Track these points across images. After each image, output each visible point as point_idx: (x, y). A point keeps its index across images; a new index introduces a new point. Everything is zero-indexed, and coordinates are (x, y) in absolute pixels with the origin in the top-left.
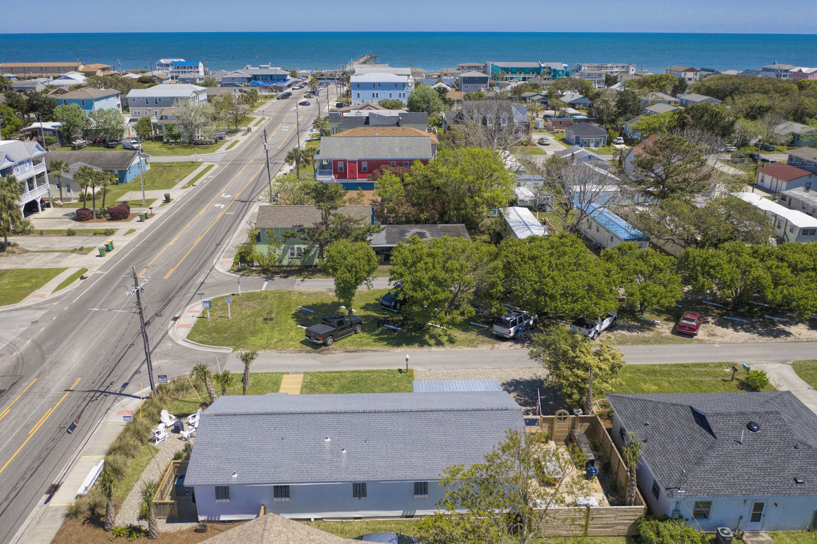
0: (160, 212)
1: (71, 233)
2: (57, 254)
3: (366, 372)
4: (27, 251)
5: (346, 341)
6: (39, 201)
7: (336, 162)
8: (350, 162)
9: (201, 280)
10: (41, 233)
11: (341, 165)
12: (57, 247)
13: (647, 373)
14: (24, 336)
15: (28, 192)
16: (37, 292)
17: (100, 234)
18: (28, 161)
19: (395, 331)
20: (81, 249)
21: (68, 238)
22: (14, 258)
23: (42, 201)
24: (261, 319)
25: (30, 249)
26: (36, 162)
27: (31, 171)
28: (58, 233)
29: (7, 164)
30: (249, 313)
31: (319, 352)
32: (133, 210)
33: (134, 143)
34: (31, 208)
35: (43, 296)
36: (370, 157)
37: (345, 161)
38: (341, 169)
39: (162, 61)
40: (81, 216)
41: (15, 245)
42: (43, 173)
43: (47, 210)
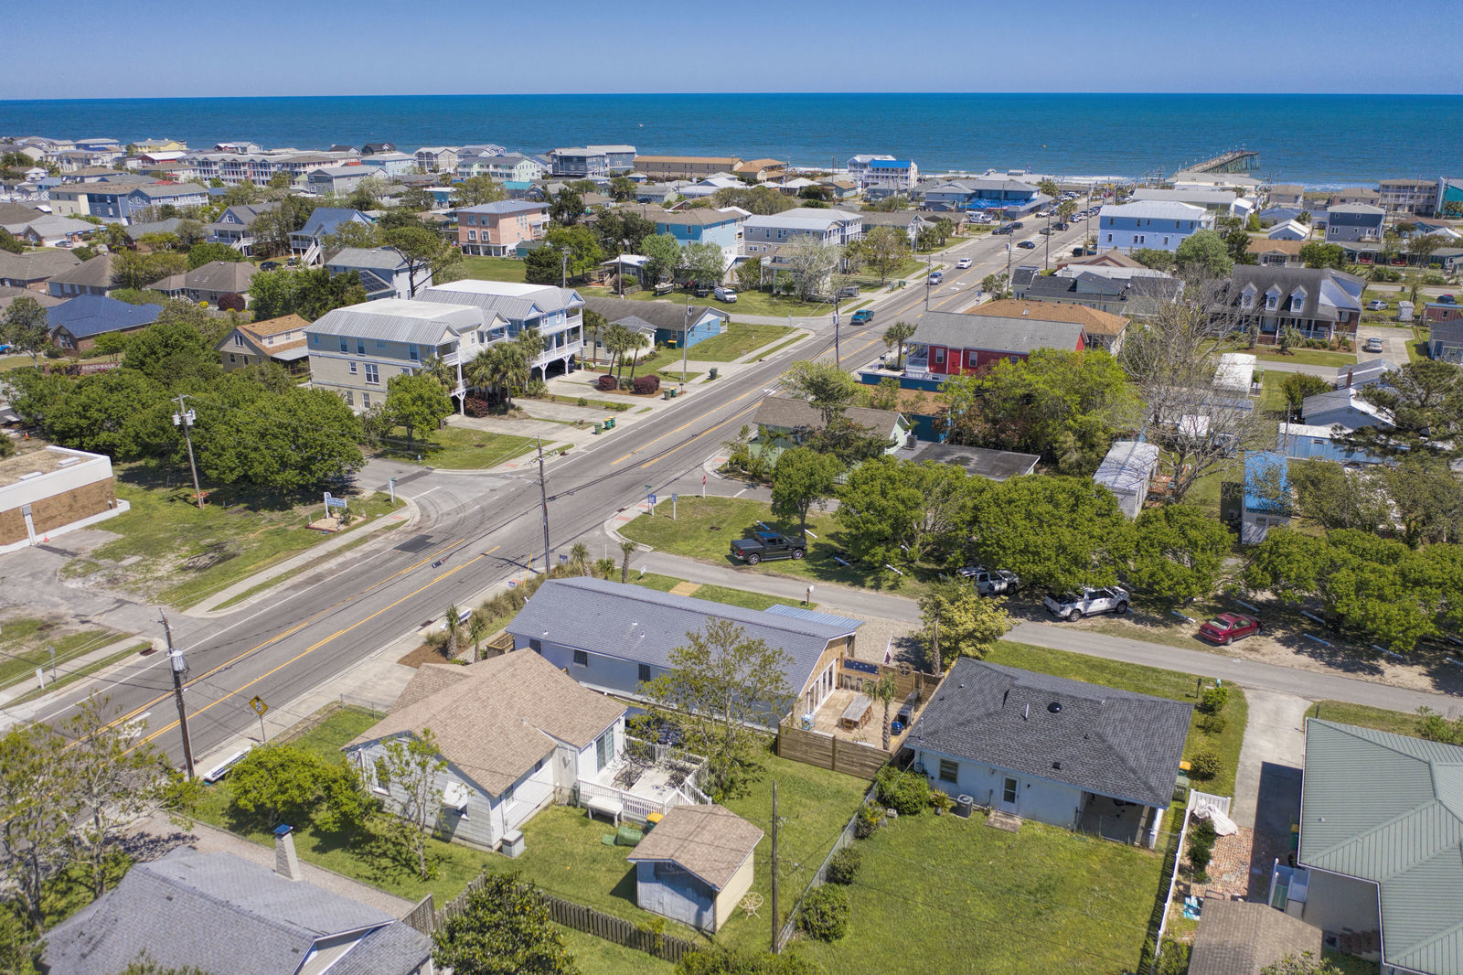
0: (694, 390)
1: (582, 403)
2: (556, 425)
3: (766, 596)
4: (530, 417)
5: (773, 566)
6: (567, 361)
7: (933, 348)
8: (952, 350)
9: (678, 475)
10: (554, 399)
11: (940, 353)
12: (561, 417)
13: (1092, 667)
14: (476, 501)
15: (555, 349)
16: (513, 461)
17: (612, 408)
18: (561, 312)
19: (841, 565)
20: (581, 423)
21: (577, 408)
22: (512, 423)
23: (571, 361)
24: (707, 527)
25: (532, 415)
26: (571, 313)
27: (563, 324)
28: (569, 401)
29: (534, 314)
30: (699, 517)
31: (737, 570)
32: (663, 384)
33: (728, 293)
34: (556, 368)
35: (515, 466)
36: (982, 347)
37: (945, 349)
38: (940, 359)
39: (858, 159)
40: (605, 384)
41: (518, 409)
42: (578, 327)
43: (577, 372)
